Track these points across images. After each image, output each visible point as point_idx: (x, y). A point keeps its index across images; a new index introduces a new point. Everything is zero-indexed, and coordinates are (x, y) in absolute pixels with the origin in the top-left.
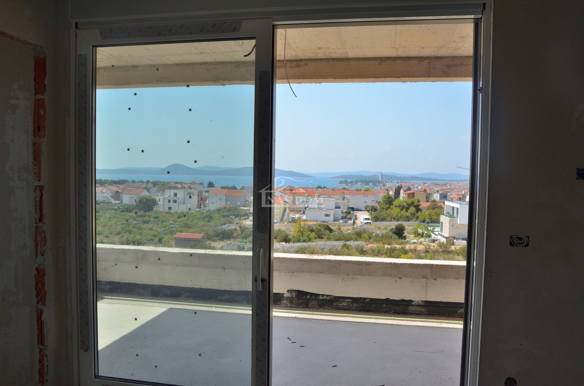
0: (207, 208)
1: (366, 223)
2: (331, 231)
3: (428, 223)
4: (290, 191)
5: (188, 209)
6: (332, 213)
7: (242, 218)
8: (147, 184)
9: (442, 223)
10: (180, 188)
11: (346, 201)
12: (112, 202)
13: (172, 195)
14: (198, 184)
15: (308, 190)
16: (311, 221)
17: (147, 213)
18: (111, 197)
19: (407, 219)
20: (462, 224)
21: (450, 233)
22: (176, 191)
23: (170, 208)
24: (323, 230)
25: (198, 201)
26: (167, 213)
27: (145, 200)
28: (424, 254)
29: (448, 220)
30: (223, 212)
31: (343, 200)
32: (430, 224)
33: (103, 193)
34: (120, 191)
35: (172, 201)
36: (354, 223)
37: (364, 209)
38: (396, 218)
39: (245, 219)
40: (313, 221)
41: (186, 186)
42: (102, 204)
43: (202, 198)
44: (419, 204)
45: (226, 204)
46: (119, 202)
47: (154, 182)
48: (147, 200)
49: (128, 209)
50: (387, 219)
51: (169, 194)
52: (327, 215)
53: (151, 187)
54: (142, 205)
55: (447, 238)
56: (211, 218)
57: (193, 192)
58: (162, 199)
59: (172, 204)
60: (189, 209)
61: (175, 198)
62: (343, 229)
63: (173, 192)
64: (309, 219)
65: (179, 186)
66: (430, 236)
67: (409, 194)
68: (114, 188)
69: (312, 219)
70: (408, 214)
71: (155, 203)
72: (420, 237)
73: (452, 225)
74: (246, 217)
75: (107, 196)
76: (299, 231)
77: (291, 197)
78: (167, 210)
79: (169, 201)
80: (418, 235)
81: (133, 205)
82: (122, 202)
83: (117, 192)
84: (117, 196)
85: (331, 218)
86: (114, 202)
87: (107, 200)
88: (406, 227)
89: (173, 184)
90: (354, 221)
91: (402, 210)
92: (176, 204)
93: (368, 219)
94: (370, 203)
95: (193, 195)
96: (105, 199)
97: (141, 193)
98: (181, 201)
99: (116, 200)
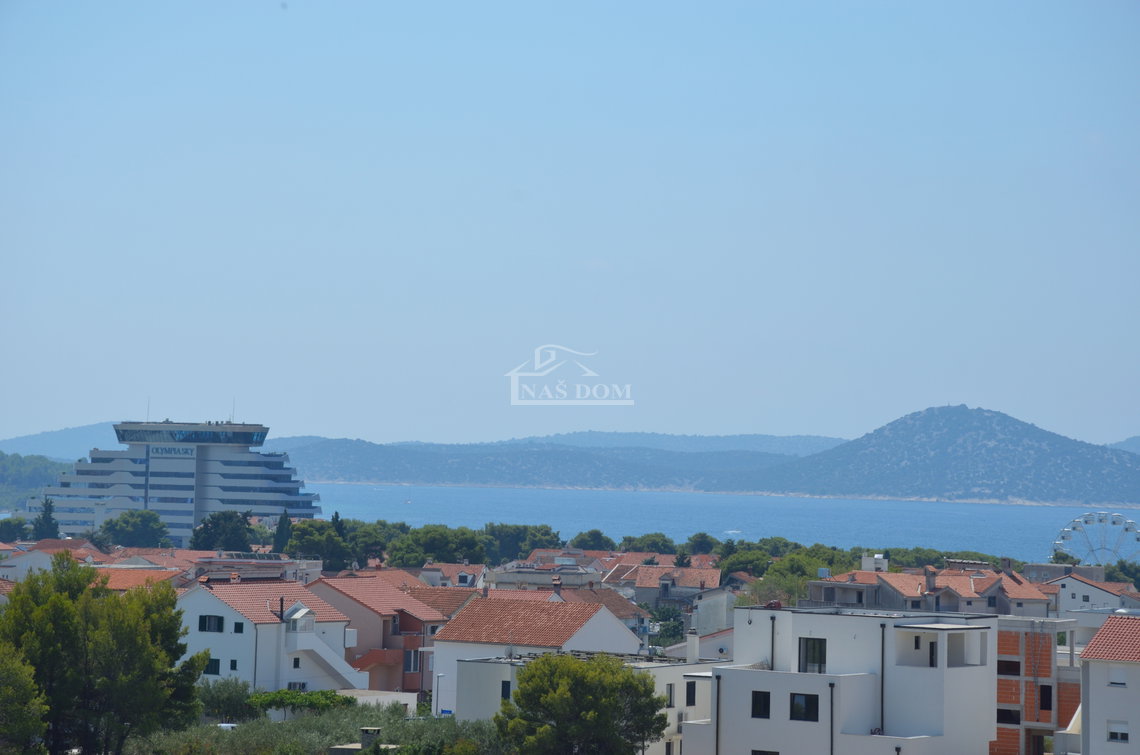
8: (682, 563)
10: (916, 604)
13: (789, 656)
14: (1087, 574)
18: (354, 658)
25: (1004, 716)
27: (564, 687)
33: (292, 625)
35: (780, 706)
42: (275, 715)
43: (1046, 691)
47: (729, 548)
48: (579, 685)
51: (762, 641)
53: (704, 590)
54: (545, 729)
57: (957, 636)
61: (812, 683)
63: (793, 627)
75: (318, 648)
79: (761, 705)
81: (478, 729)
82: (425, 698)
83: (403, 623)
84: (400, 649)
86: (367, 697)
87: (318, 684)
95: (957, 660)
96: (304, 673)
97: (569, 632)
98: (851, 706)
99: (389, 686)
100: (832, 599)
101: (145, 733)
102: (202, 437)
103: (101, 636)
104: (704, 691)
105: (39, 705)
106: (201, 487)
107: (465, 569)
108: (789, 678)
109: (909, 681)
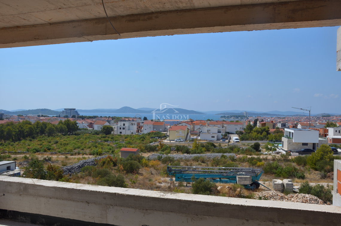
0: (143, 132)
1: (236, 142)
2: (215, 146)
3: (274, 142)
4: (191, 123)
5: (131, 134)
6: (216, 136)
7: (162, 138)
8: (109, 118)
9: (283, 142)
10: (127, 121)
11: (224, 128)
13: (122, 125)
14: (138, 118)
15: (202, 121)
16: (203, 140)
17: (108, 136)
18: (88, 126)
19: (261, 139)
20: (296, 143)
21: (288, 148)
22: (124, 123)
23: (121, 133)
24: (210, 146)
25: (137, 129)
26: (119, 135)
27: (106, 128)
28: (272, 162)
29: (287, 140)
30: (151, 135)
31: (223, 127)
32: (276, 142)
33: (83, 123)
34: (93, 122)
35: (122, 129)
36: (229, 141)
37: (235, 133)
38: (255, 138)
39: (165, 139)
40: (205, 140)
41: (131, 119)
42: (82, 130)
43: (139, 127)
44: (269, 130)
45: (153, 130)
46: (92, 129)
47: (112, 117)
48: (107, 127)
49: (97, 133)
50: (249, 139)
51: (120, 124)
52: (213, 137)
53: (111, 120)
54: (105, 131)
55: (286, 151)
56: (144, 138)
57: (134, 123)
58: (116, 127)
59: (122, 130)
61: (124, 127)
62: (222, 145)
63: (122, 123)
65: (127, 119)
66: (275, 150)
67: (262, 124)
68: (90, 121)
69: (204, 139)
70: (262, 136)
71: (112, 129)
72: (269, 150)
73: (289, 143)
74: (165, 138)
75: (85, 125)
76: (195, 147)
77: (192, 126)
79: (120, 128)
80: (268, 149)
81: (99, 131)
82: (93, 129)
83: (91, 123)
84: (91, 125)
85: (215, 138)
86: (89, 129)
87: (85, 128)
88: (261, 144)
89: (123, 119)
90: (229, 140)
91: (258, 133)
92: (125, 130)
93: (237, 139)
94: (239, 130)
95: (134, 125)
96: (84, 127)
97: (104, 123)
98: (127, 128)
99: (90, 128)
100: (125, 121)
102: (71, 109)
103: (71, 124)
104: (116, 128)
105: (67, 129)
106: (71, 113)
108: (122, 126)
109: (131, 126)
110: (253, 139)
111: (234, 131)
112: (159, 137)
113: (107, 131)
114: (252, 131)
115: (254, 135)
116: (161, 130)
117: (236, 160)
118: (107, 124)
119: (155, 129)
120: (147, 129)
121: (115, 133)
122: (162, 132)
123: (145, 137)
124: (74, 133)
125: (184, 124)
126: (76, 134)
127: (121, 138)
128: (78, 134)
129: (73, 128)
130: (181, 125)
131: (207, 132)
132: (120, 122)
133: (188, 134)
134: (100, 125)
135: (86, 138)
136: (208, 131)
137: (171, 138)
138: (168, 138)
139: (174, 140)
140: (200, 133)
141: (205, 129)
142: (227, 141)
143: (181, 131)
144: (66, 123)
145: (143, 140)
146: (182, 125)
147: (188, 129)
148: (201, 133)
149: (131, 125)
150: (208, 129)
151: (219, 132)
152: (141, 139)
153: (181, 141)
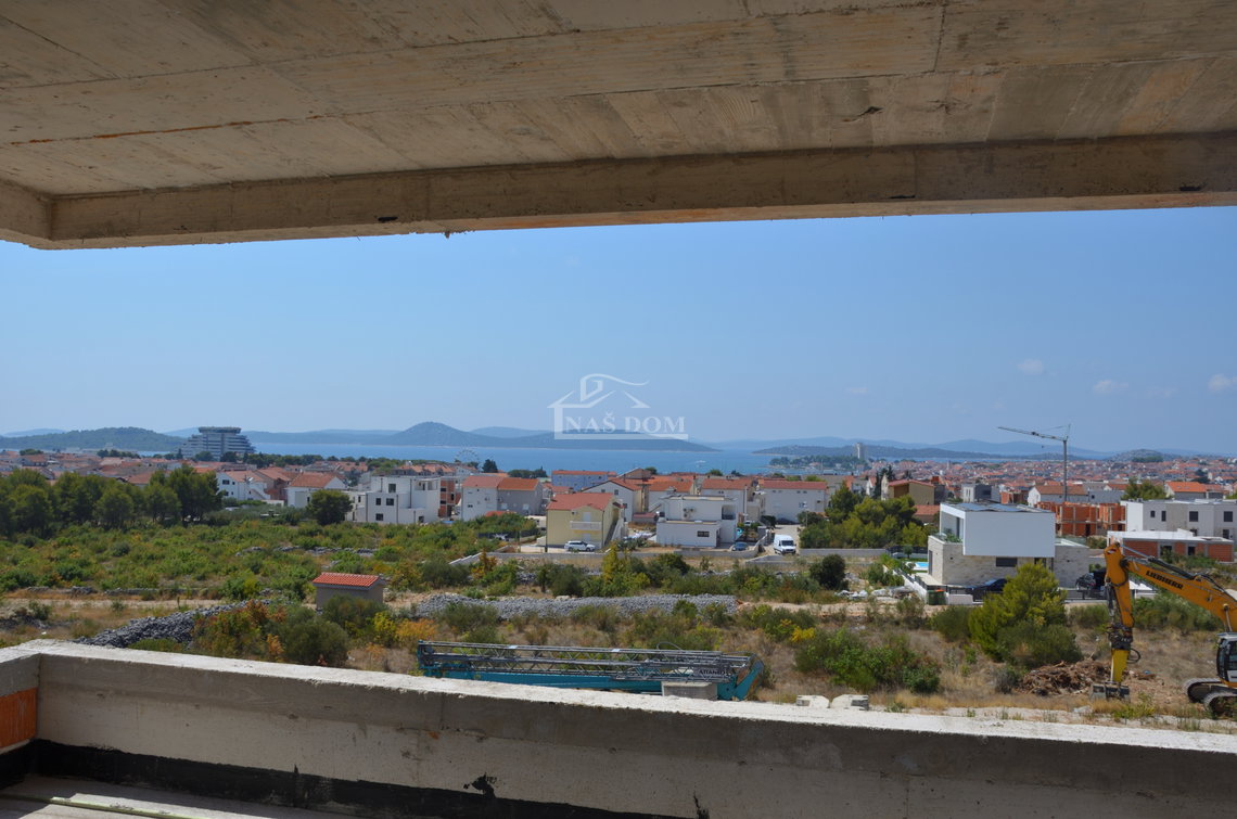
0: (456, 517)
1: (784, 553)
2: (685, 569)
3: (909, 553)
4: (641, 482)
5: (417, 519)
6: (713, 530)
7: (521, 539)
8: (356, 465)
9: (931, 552)
10: (404, 474)
11: (757, 502)
12: (265, 503)
13: (386, 488)
14: (463, 465)
15: (684, 478)
16: (666, 546)
17: (328, 528)
18: (266, 491)
19: (877, 543)
20: (973, 556)
21: (945, 578)
22: (393, 480)
23: (380, 517)
24: (666, 567)
25: (442, 502)
26: (372, 526)
27: (325, 499)
28: (863, 627)
29: (942, 548)
30: (487, 526)
31: (751, 499)
32: (914, 555)
33: (248, 482)
34: (285, 478)
35: (384, 502)
36: (761, 550)
37: (796, 519)
38: (853, 540)
39: (530, 542)
40: (672, 546)
41: (433, 469)
42: (244, 507)
44: (913, 508)
45: (499, 508)
46: (282, 502)
48: (329, 498)
49: (291, 519)
50: (831, 544)
51: (378, 485)
52: (703, 534)
55: (929, 588)
56: (454, 538)
57: (430, 483)
59: (383, 509)
60: (421, 519)
61: (392, 496)
63: (387, 481)
64: (662, 542)
65: (418, 469)
66: (900, 583)
67: (896, 488)
68: (274, 473)
69: (668, 542)
70: (879, 531)
71: (346, 504)
72: (879, 584)
73: (949, 558)
74: (533, 537)
75: (258, 490)
76: (613, 570)
77: (640, 495)
78: (372, 520)
79: (378, 502)
80: (878, 579)
81: (301, 510)
82: (286, 502)
83: (279, 482)
84: (278, 489)
85: (712, 540)
86: (270, 502)
87: (256, 498)
90: (760, 546)
91: (865, 523)
92: (394, 507)
93: (791, 543)
94: (810, 508)
95: (430, 488)
96: (252, 495)
97: (326, 484)
98: (403, 501)
99: (276, 499)
100: (398, 473)
101: (208, 511)
102: (222, 432)
104: (363, 499)
105: (179, 504)
106: (223, 445)
107: (297, 467)
108: (386, 494)
109: (417, 494)
110: (845, 544)
111: (793, 513)
112: (510, 535)
113: (330, 510)
114: (850, 514)
115: (853, 528)
116: (526, 507)
117: (730, 619)
118: (336, 485)
119: (504, 506)
120: (472, 507)
121: (360, 519)
122: (529, 517)
123: (456, 533)
124: (206, 517)
125: (611, 487)
126: (211, 523)
127: (374, 536)
128: (223, 522)
129: (202, 497)
130: (598, 489)
131: (683, 518)
132: (379, 478)
133: (615, 523)
134: (307, 489)
135: (241, 537)
136: (688, 512)
137: (552, 537)
138: (542, 540)
139: (562, 547)
140: (656, 518)
141: (677, 505)
142: (753, 548)
143: (587, 513)
144: (178, 479)
145: (446, 546)
146: (603, 491)
147: (616, 504)
148: (660, 519)
149: (416, 489)
150: (688, 505)
151: (727, 516)
152: (442, 542)
153: (588, 550)
